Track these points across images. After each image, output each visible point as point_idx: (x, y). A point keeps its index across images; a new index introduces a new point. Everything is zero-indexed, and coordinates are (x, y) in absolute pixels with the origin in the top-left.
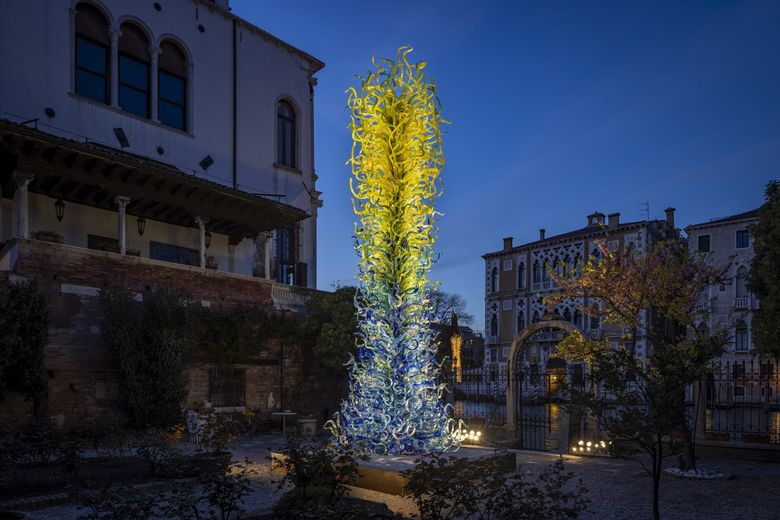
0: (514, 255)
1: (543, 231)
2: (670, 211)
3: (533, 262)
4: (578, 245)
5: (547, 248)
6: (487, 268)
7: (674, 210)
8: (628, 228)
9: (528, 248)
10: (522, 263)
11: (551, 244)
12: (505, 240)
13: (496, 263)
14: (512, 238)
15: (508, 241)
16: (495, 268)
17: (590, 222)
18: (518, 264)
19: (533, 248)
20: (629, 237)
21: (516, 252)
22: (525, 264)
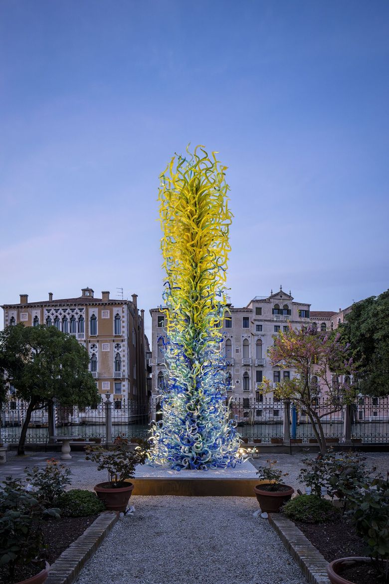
0: (29, 309)
1: (51, 294)
2: (135, 296)
3: (45, 317)
4: (81, 310)
5: (57, 308)
6: (6, 316)
7: (137, 296)
8: (115, 303)
9: (41, 305)
10: (36, 317)
11: (60, 305)
12: (21, 296)
13: (14, 313)
14: (27, 296)
15: (24, 297)
16: (13, 318)
17: (84, 294)
18: (33, 317)
19: (45, 306)
20: (116, 310)
21: (31, 307)
22: (39, 317)
